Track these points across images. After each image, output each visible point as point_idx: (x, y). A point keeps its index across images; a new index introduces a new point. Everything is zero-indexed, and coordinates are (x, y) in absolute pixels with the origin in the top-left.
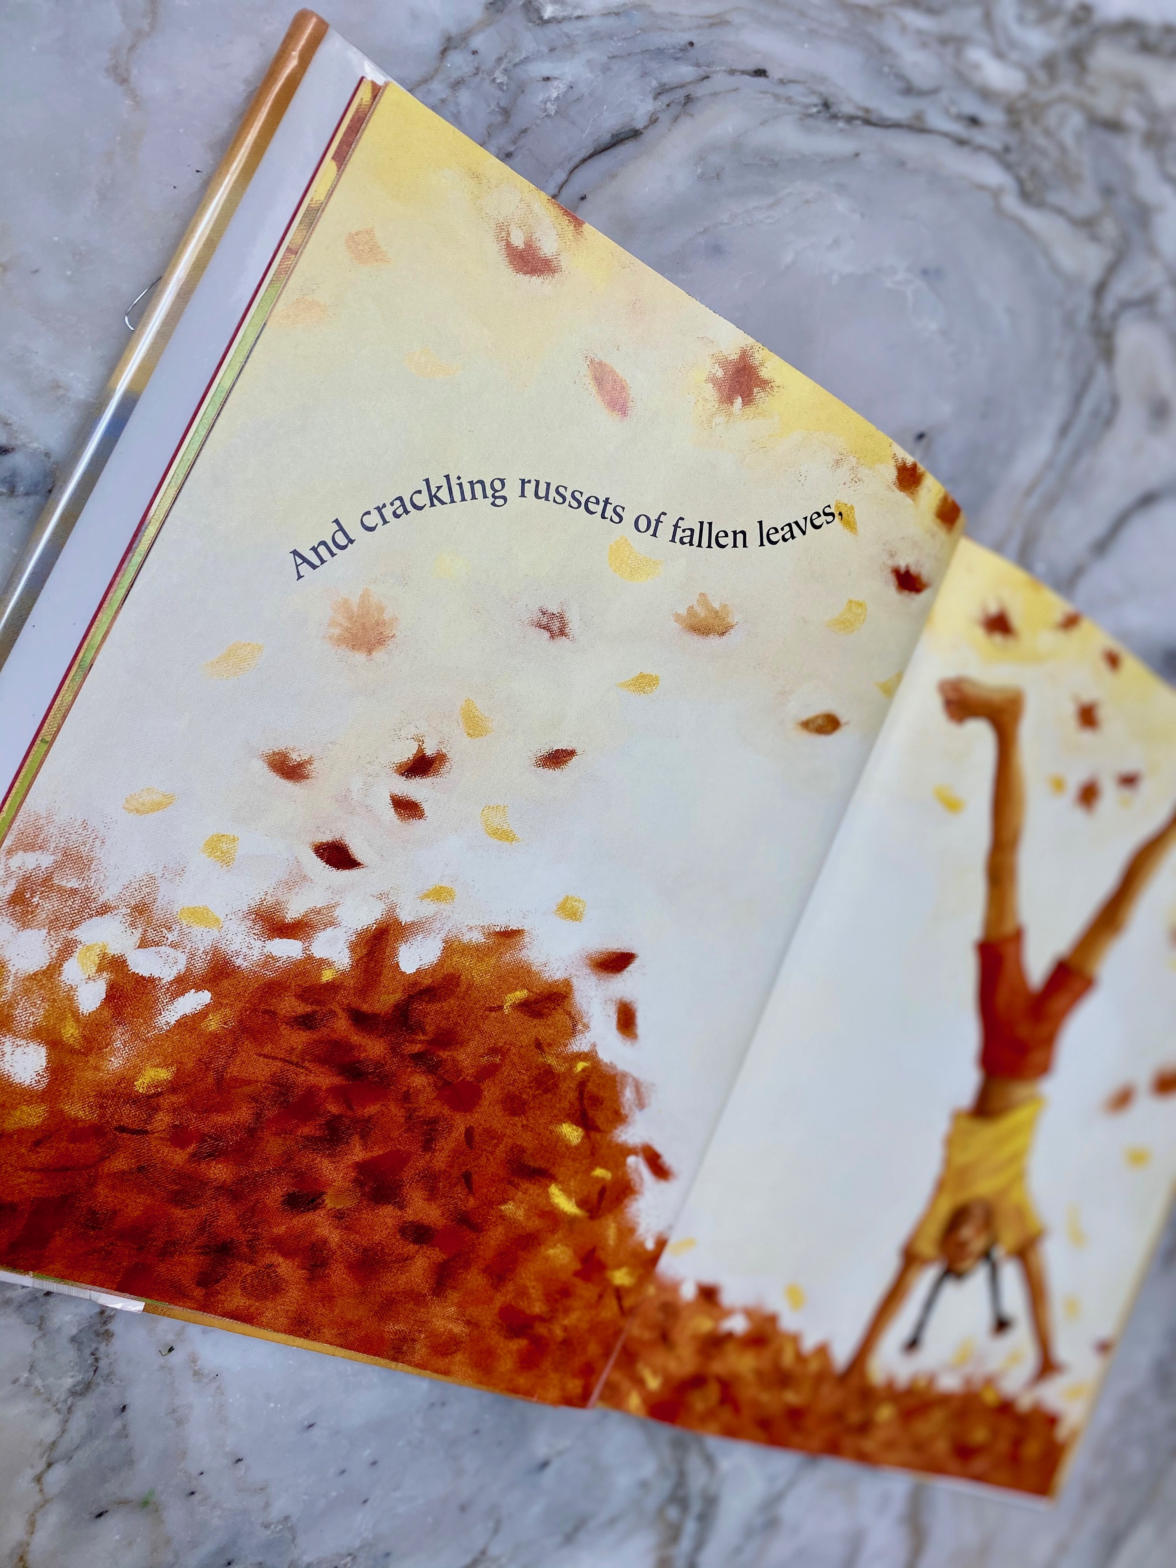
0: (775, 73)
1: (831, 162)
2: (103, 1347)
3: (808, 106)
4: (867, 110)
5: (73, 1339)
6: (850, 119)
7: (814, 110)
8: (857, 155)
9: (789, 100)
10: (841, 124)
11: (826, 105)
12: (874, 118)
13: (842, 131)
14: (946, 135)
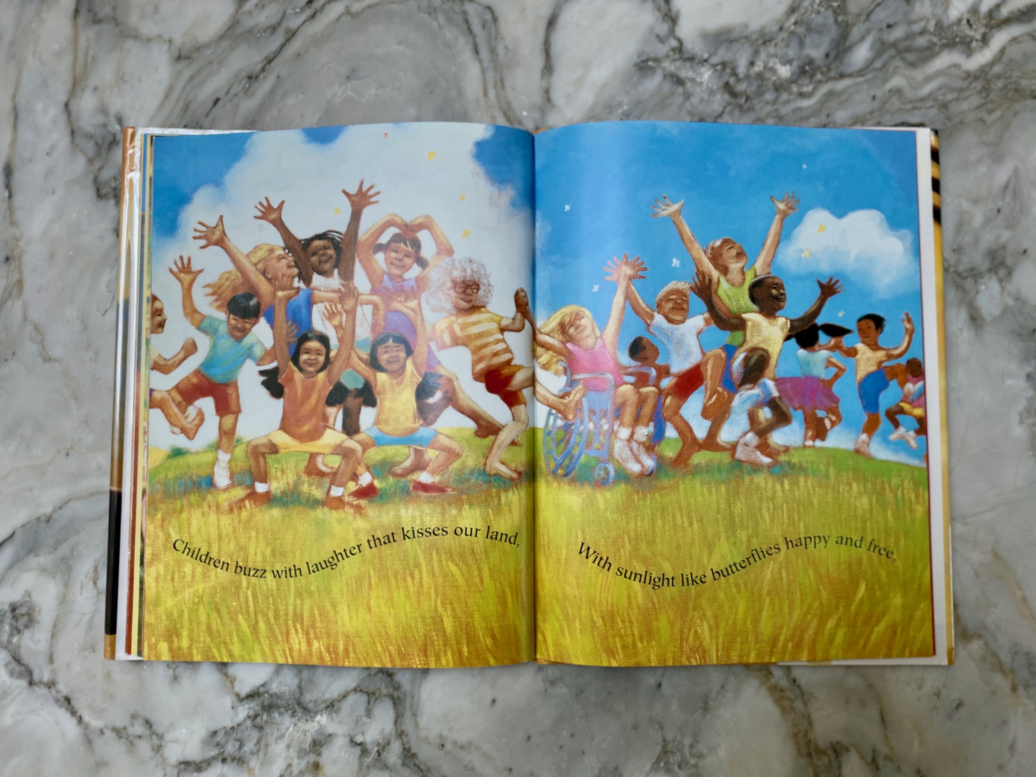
0: (221, 94)
1: (272, 92)
2: (416, 761)
3: (244, 88)
4: (266, 58)
5: (403, 765)
6: (263, 70)
7: (247, 85)
8: (278, 77)
9: (236, 95)
10: (262, 76)
11: (250, 78)
12: (272, 57)
13: (264, 78)
14: (305, 22)
